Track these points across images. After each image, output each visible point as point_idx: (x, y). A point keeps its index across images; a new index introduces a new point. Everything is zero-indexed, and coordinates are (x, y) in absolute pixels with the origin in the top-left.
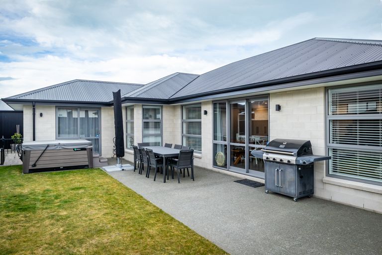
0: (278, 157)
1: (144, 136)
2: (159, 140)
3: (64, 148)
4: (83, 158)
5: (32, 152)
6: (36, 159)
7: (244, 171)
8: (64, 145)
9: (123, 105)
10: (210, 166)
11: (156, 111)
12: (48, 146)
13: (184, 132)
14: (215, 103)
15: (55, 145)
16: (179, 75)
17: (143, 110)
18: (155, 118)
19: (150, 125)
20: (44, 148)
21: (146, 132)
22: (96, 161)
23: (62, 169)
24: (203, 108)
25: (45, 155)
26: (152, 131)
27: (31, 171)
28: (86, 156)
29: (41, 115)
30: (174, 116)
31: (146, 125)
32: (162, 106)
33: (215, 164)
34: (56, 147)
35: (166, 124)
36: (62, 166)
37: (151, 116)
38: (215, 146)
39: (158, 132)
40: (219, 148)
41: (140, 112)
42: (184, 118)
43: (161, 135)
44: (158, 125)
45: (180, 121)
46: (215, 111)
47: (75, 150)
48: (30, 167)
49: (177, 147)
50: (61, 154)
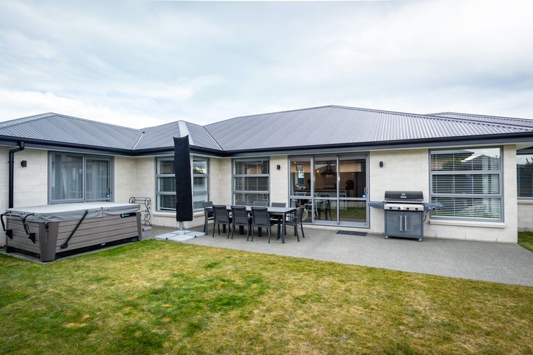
2: (204, 198)
3: (108, 214)
4: (132, 227)
5: (60, 224)
6: (67, 235)
8: (108, 210)
12: (86, 212)
13: (235, 189)
15: (97, 211)
20: (81, 217)
23: (103, 247)
24: (275, 163)
25: (81, 227)
27: (60, 255)
28: (136, 224)
29: (24, 164)
30: (221, 170)
32: (209, 159)
34: (97, 213)
35: (213, 180)
36: (103, 241)
39: (204, 189)
43: (208, 192)
45: (230, 177)
47: (123, 216)
48: (58, 250)
50: (103, 224)
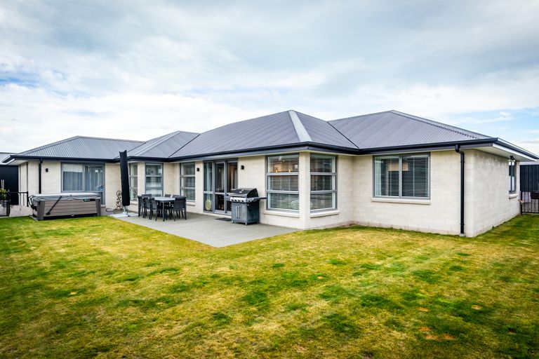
0: (237, 199)
1: (147, 189)
2: (160, 192)
3: (75, 199)
4: (92, 207)
5: (46, 202)
6: (50, 208)
7: (223, 212)
8: (75, 196)
9: (128, 162)
10: (201, 211)
11: (157, 168)
12: (61, 197)
13: (182, 186)
14: (205, 163)
16: (180, 134)
17: (146, 166)
18: (157, 174)
19: (152, 180)
20: (57, 199)
21: (149, 186)
22: (103, 211)
23: (73, 217)
24: (197, 166)
25: (58, 204)
26: (153, 185)
27: (46, 219)
28: (95, 206)
29: (47, 170)
30: (174, 172)
31: (148, 180)
32: (163, 164)
33: (205, 209)
34: (68, 198)
35: (166, 179)
36: (73, 214)
37: (152, 172)
38: (205, 195)
39: (160, 186)
40: (208, 197)
41: (144, 168)
42: (182, 174)
43: (162, 189)
44: (159, 180)
45: (178, 177)
46: (205, 167)
47: (85, 200)
48: (45, 215)
49: (174, 196)
50: (72, 204)
